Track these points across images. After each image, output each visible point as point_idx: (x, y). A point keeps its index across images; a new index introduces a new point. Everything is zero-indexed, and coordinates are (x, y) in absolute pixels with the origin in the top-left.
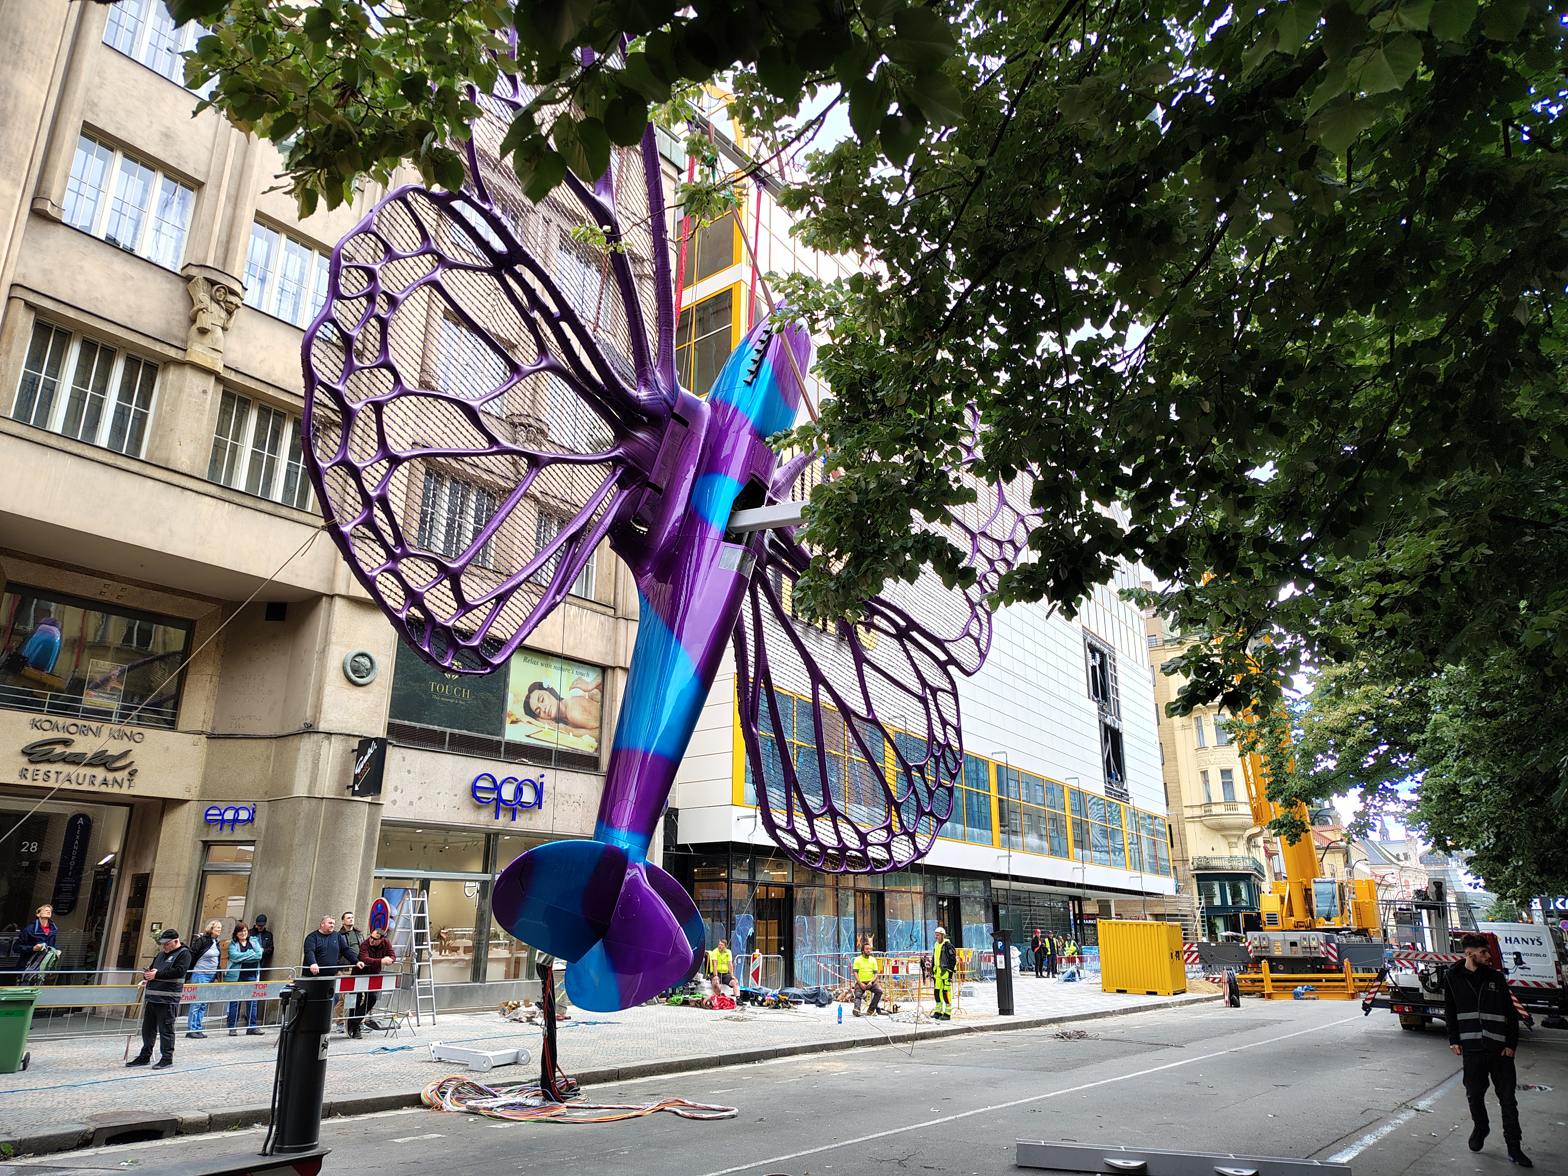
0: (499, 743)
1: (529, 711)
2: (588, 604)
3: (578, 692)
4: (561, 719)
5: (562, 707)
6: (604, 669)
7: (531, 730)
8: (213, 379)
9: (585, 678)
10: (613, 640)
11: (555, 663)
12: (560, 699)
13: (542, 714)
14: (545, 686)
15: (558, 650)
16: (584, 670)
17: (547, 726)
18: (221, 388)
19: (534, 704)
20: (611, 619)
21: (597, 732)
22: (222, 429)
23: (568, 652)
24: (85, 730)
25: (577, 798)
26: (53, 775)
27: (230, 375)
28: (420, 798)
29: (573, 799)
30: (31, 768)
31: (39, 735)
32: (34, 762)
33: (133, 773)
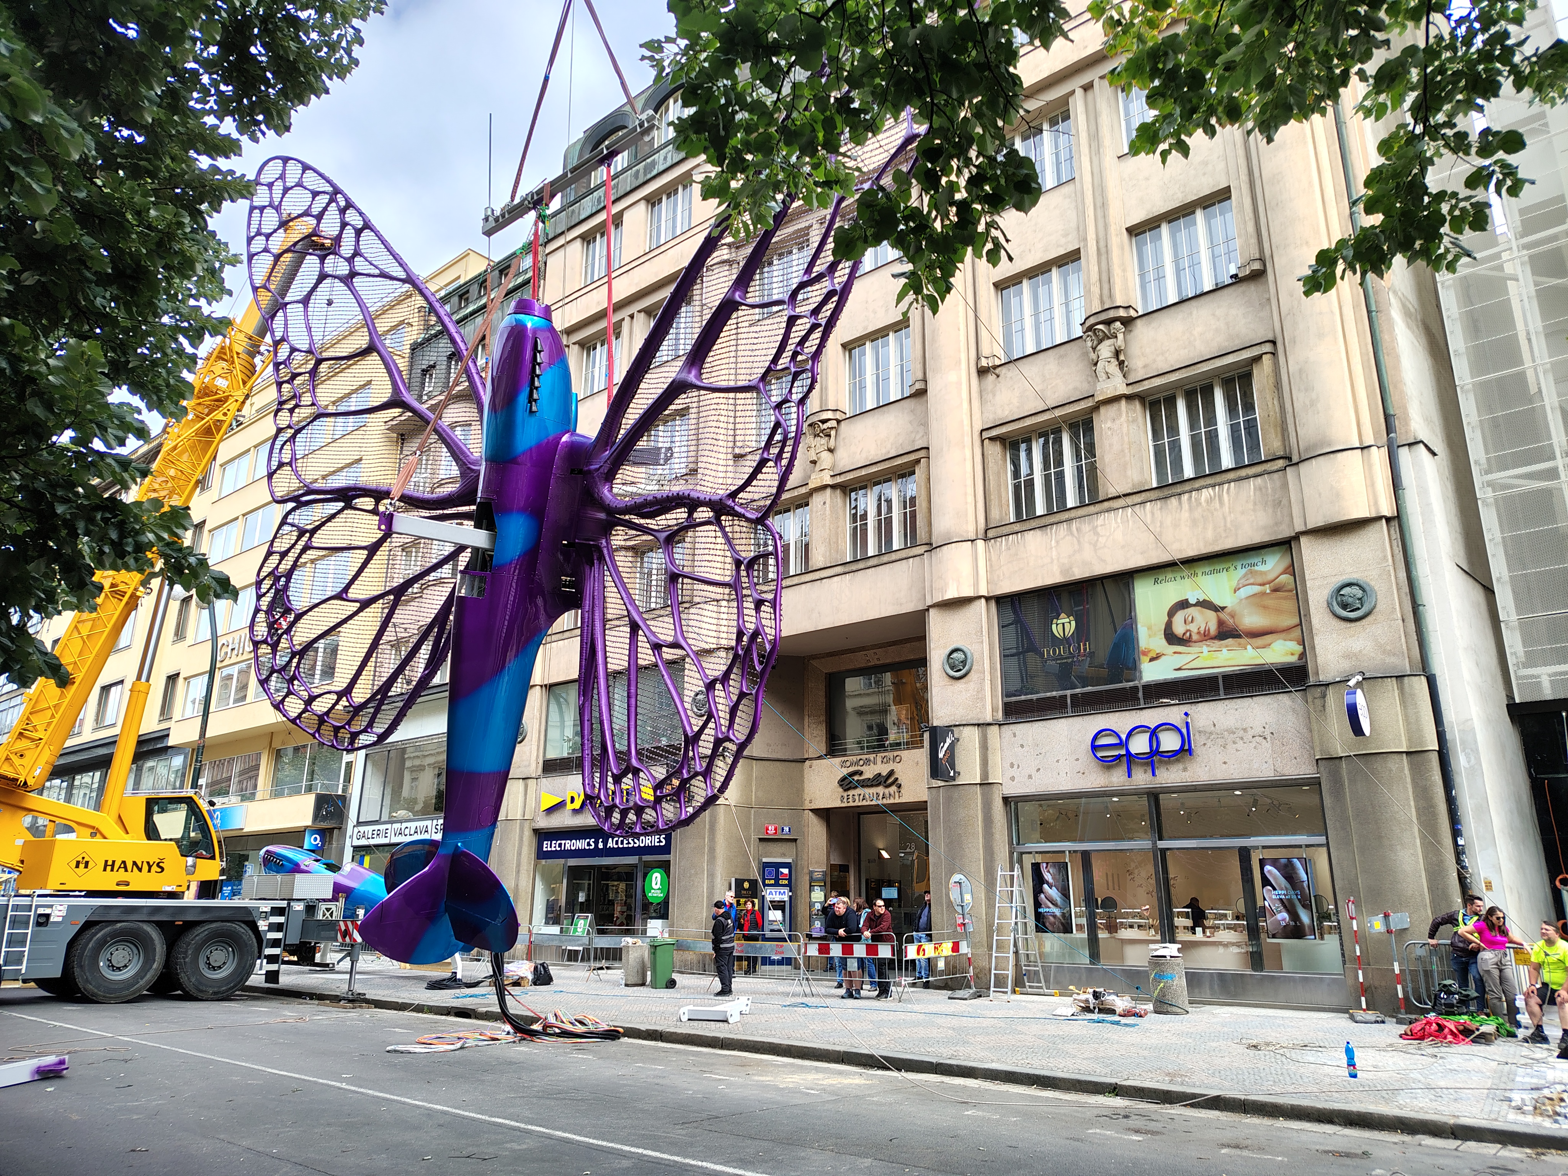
0: (1136, 688)
1: (1171, 637)
3: (1249, 591)
4: (1227, 633)
5: (1226, 618)
7: (1181, 660)
9: (1260, 568)
11: (1202, 568)
12: (1221, 609)
13: (1195, 637)
14: (1192, 601)
17: (1205, 649)
19: (1179, 629)
21: (1295, 631)
24: (867, 762)
25: (1259, 730)
26: (857, 797)
27: (839, 480)
28: (1039, 770)
29: (1251, 733)
30: (845, 794)
31: (845, 771)
32: (845, 790)
33: (899, 786)
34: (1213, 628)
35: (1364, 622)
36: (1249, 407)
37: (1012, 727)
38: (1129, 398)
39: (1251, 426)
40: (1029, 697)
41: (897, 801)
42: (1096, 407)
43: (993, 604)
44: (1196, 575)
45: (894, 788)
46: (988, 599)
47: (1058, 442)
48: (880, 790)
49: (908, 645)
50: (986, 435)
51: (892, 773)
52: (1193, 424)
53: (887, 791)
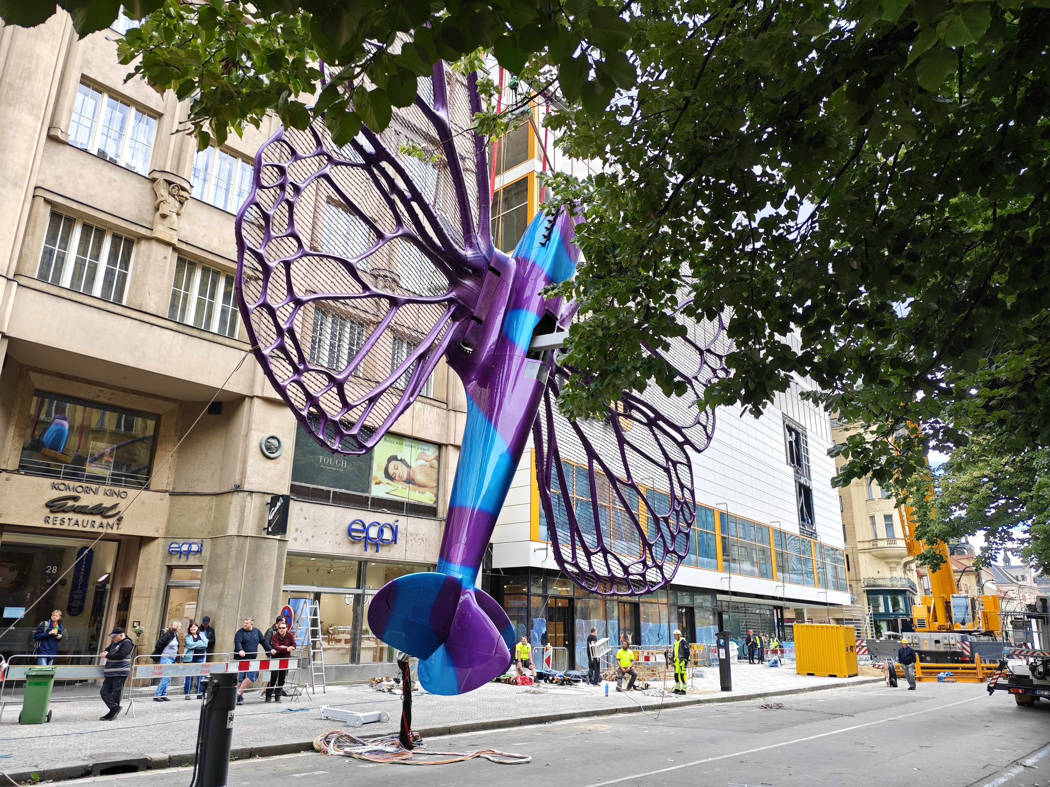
0: (367, 498)
1: (387, 475)
2: (428, 401)
3: (421, 462)
4: (410, 481)
5: (411, 473)
6: (440, 446)
7: (389, 488)
8: (171, 249)
9: (427, 452)
10: (446, 426)
11: (407, 442)
12: (409, 467)
13: (397, 478)
14: (399, 458)
15: (408, 433)
16: (425, 446)
18: (176, 255)
19: (391, 471)
20: (445, 411)
21: (435, 490)
22: (177, 284)
23: (415, 435)
24: (88, 491)
25: (421, 536)
26: (66, 521)
27: (182, 246)
28: (313, 537)
29: (419, 537)
31: (57, 494)
32: (53, 512)
33: (120, 520)
34: (405, 476)
37: (301, 504)
40: (307, 485)
41: (114, 531)
44: (402, 444)
45: (113, 520)
48: (96, 519)
51: (114, 507)
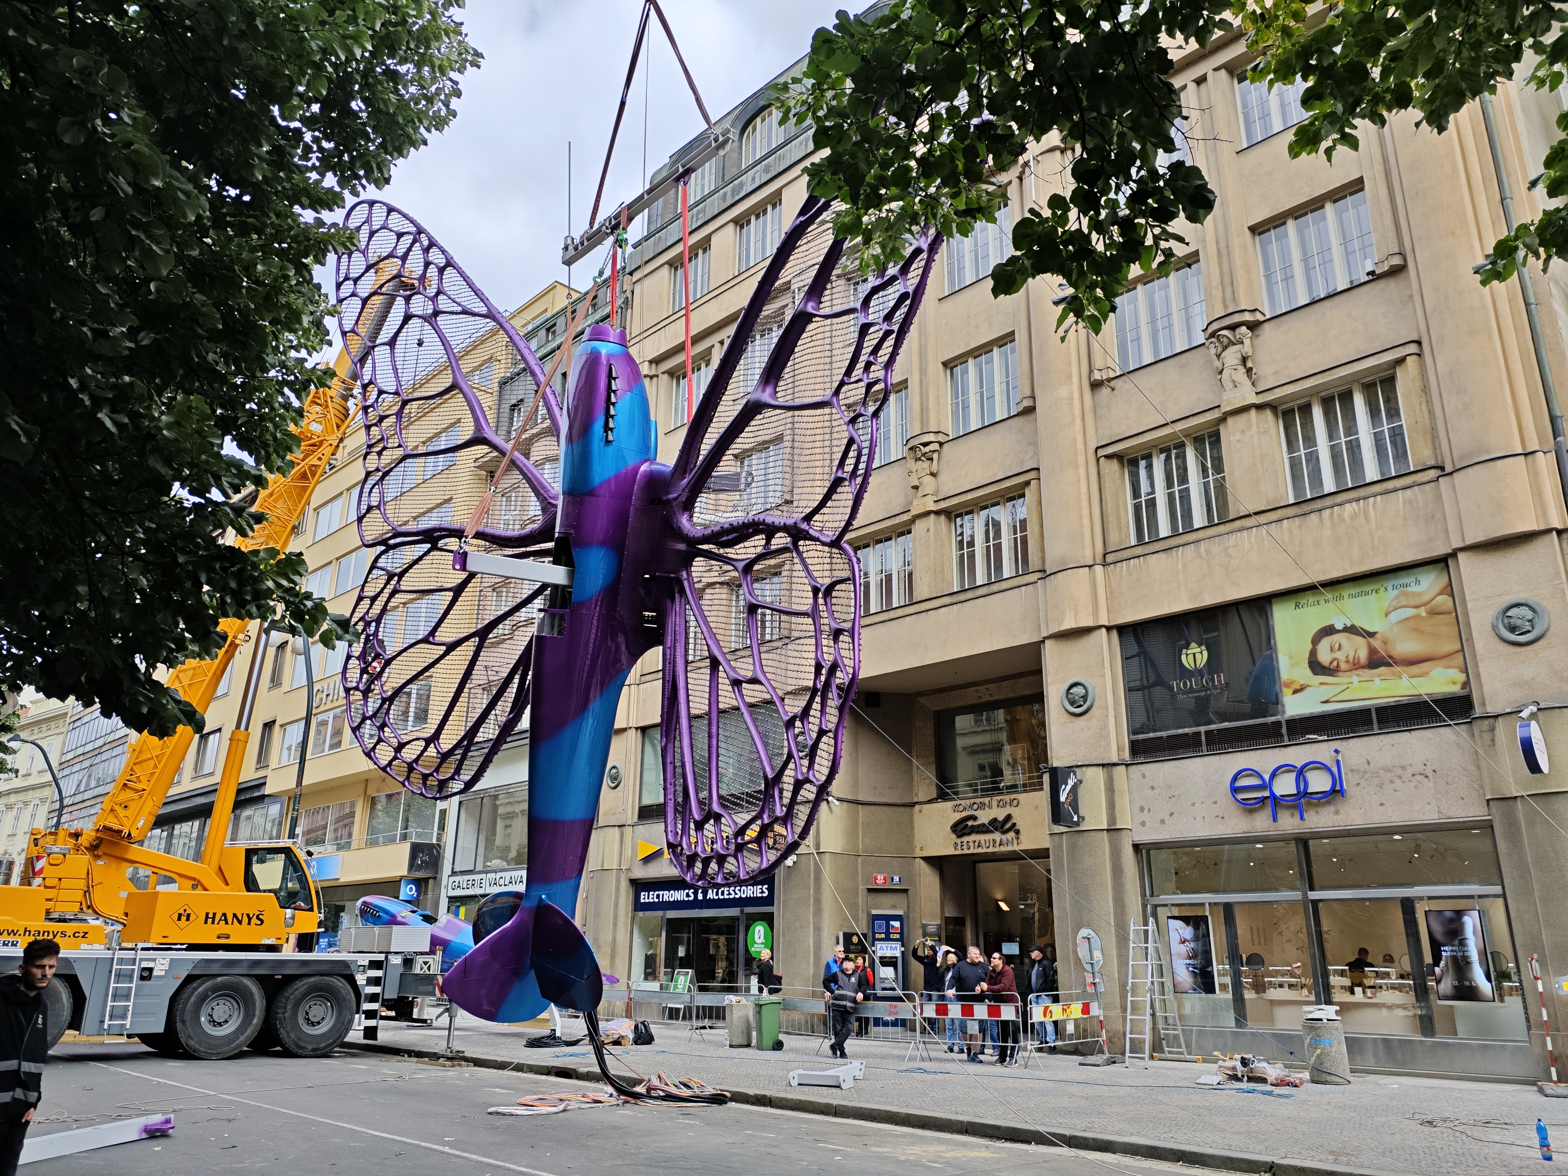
0: (1278, 724)
1: (1316, 667)
3: (1401, 614)
4: (1376, 663)
5: (1378, 644)
7: (1327, 692)
9: (1414, 588)
11: (1350, 590)
12: (1371, 635)
13: (1343, 666)
14: (1339, 626)
17: (1355, 679)
19: (1324, 657)
21: (1458, 657)
24: (982, 806)
25: (1420, 768)
26: (971, 844)
27: (943, 505)
28: (1172, 814)
29: (1410, 771)
30: (959, 841)
31: (958, 816)
32: (959, 837)
33: (1018, 832)
34: (1363, 655)
35: (1535, 646)
36: (1394, 413)
37: (1141, 767)
38: (1259, 407)
39: (1397, 434)
40: (1158, 734)
41: (1016, 848)
42: (1223, 419)
43: (1115, 634)
44: (1341, 597)
45: (1011, 835)
46: (1109, 629)
47: (1182, 457)
48: (997, 836)
49: (1023, 680)
50: (1101, 452)
51: (1009, 817)
52: (1332, 434)
53: (1004, 837)
